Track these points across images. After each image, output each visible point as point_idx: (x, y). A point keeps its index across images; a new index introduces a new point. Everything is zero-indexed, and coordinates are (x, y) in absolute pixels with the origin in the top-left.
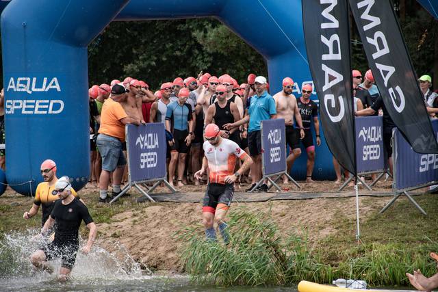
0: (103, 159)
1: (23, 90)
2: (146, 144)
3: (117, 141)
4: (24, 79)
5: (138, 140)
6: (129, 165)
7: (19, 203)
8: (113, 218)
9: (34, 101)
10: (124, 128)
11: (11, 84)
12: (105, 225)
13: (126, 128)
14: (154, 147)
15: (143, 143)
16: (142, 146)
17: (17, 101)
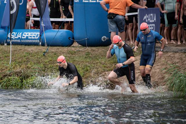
5: (145, 17)
7: (80, 50)
14: (153, 21)
15: (147, 19)
16: (147, 20)
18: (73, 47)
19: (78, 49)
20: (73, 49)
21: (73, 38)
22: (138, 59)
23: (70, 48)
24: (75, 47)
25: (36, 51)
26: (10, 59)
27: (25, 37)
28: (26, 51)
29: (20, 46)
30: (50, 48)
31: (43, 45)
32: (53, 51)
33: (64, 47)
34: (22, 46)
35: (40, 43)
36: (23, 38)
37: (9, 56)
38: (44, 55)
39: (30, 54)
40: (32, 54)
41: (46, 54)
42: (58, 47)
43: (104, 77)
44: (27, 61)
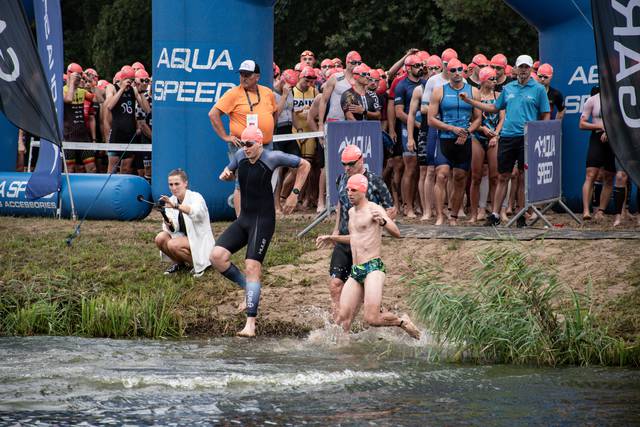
1: (180, 66)
4: (182, 50)
5: (343, 146)
8: (303, 258)
9: (194, 84)
11: (164, 58)
12: (290, 267)
14: (365, 155)
17: (171, 83)
18: (151, 221)
20: (149, 226)
21: (151, 199)
22: (324, 256)
23: (140, 224)
24: (155, 222)
25: (46, 233)
27: (16, 195)
28: (18, 233)
30: (85, 224)
31: (66, 215)
32: (94, 231)
33: (125, 223)
34: (8, 217)
35: (59, 211)
36: (9, 195)
38: (68, 242)
39: (29, 241)
40: (34, 240)
41: (73, 240)
42: (109, 223)
43: (233, 305)
44: (20, 261)
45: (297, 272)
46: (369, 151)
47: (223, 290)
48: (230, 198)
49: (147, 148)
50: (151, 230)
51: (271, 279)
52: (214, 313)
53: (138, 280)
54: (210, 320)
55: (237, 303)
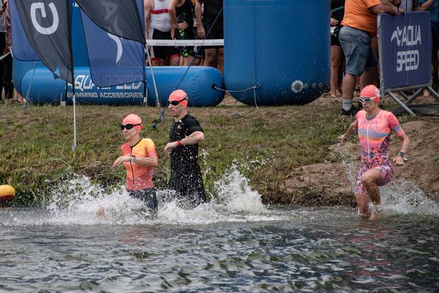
0: (347, 59)
2: (404, 40)
3: (365, 35)
5: (395, 35)
6: (381, 67)
7: (241, 114)
10: (376, 19)
12: (349, 145)
13: (379, 18)
14: (414, 43)
15: (400, 38)
18: (224, 107)
19: (235, 112)
20: (223, 111)
21: (224, 87)
23: (215, 109)
26: (73, 138)
28: (111, 119)
29: (97, 107)
31: (152, 103)
33: (199, 109)
34: (103, 106)
35: (145, 100)
37: (71, 132)
38: (154, 127)
41: (158, 125)
43: (299, 179)
44: (114, 143)
45: (355, 149)
46: (419, 38)
47: (289, 166)
48: (293, 84)
49: (220, 42)
50: (225, 114)
51: (332, 155)
52: (282, 186)
53: (215, 158)
54: (279, 192)
55: (302, 177)
